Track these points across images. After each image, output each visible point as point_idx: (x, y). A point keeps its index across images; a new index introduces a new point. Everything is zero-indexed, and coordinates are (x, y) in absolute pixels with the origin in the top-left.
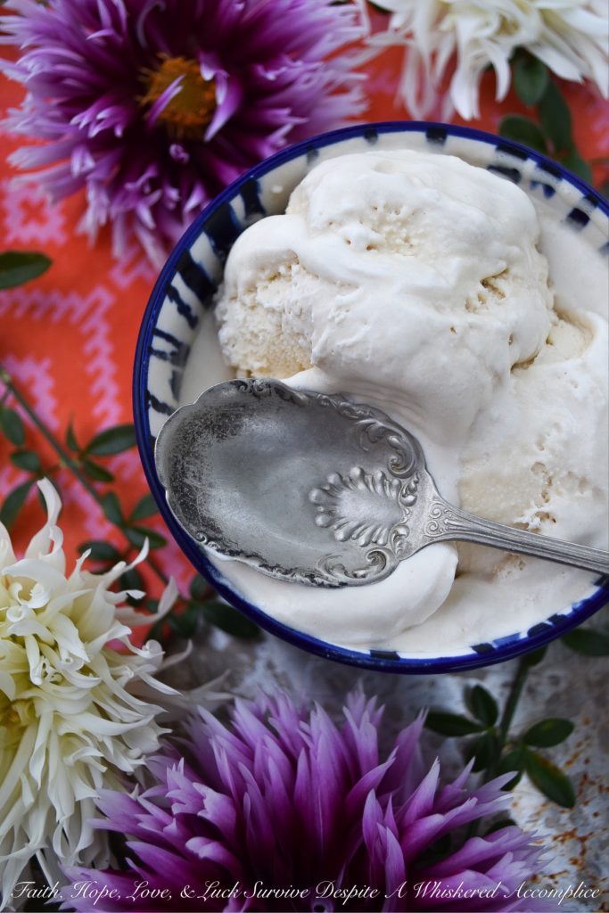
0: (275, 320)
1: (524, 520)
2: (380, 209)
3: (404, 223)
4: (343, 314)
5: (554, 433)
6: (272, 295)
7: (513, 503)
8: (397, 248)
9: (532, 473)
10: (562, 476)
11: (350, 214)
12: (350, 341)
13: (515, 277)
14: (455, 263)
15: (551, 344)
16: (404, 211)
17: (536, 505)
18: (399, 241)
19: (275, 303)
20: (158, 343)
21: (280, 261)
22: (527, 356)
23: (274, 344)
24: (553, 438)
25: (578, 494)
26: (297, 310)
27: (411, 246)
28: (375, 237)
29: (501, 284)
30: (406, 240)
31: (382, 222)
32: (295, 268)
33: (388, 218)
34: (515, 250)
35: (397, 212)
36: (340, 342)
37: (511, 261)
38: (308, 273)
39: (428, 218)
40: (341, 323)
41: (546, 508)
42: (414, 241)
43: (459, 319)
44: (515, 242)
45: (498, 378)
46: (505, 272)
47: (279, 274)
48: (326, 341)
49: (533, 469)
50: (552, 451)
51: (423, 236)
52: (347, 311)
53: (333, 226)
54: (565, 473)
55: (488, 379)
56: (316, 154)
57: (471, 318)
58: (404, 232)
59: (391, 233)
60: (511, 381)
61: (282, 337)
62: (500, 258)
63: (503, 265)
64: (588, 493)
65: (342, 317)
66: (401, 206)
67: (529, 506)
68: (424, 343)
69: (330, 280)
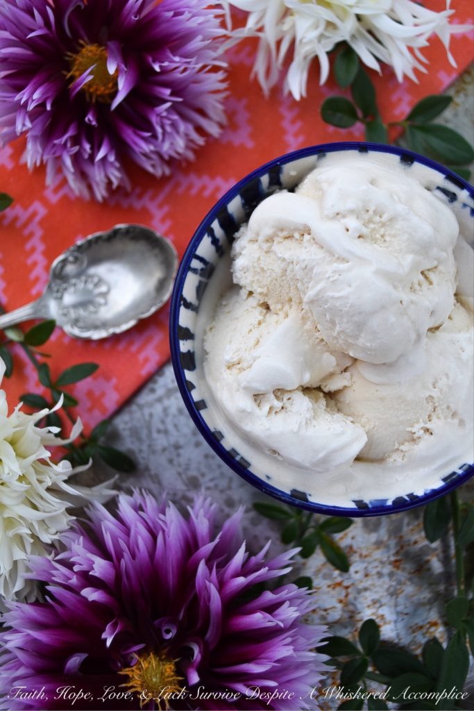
0: (283, 265)
1: (414, 430)
2: (371, 212)
3: (383, 225)
4: (336, 277)
5: (444, 379)
6: (285, 250)
7: (409, 418)
8: (374, 240)
9: (425, 402)
10: (443, 407)
11: (352, 212)
12: (337, 295)
13: (440, 272)
14: (409, 259)
15: (451, 319)
16: (385, 217)
17: (423, 421)
18: (378, 236)
19: (287, 256)
20: (195, 264)
21: (296, 229)
22: (436, 325)
23: (276, 280)
24: (443, 382)
25: (450, 420)
26: (303, 266)
27: (385, 241)
28: (365, 231)
29: (432, 276)
30: (382, 236)
31: (370, 221)
32: (307, 237)
33: (374, 219)
34: (444, 255)
35: (380, 217)
36: (330, 294)
37: (440, 262)
38: (316, 243)
39: (399, 225)
40: (334, 282)
41: (429, 425)
42: (387, 238)
43: (405, 296)
44: (445, 250)
45: (419, 337)
46: (436, 267)
47: (293, 237)
48: (320, 291)
49: (426, 399)
50: (441, 391)
51: (394, 236)
52: (340, 275)
53: (339, 216)
54: (445, 406)
55: (413, 336)
56: (324, 156)
57: (413, 297)
58: (382, 231)
59: (373, 230)
60: (425, 340)
61: (284, 278)
62: (435, 259)
63: (435, 263)
64: (456, 421)
65: (335, 278)
66: (384, 213)
67: (418, 422)
68: (383, 307)
69: (331, 253)
